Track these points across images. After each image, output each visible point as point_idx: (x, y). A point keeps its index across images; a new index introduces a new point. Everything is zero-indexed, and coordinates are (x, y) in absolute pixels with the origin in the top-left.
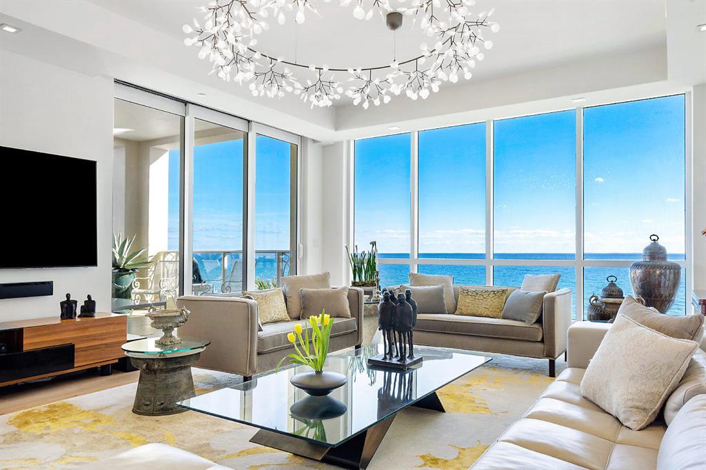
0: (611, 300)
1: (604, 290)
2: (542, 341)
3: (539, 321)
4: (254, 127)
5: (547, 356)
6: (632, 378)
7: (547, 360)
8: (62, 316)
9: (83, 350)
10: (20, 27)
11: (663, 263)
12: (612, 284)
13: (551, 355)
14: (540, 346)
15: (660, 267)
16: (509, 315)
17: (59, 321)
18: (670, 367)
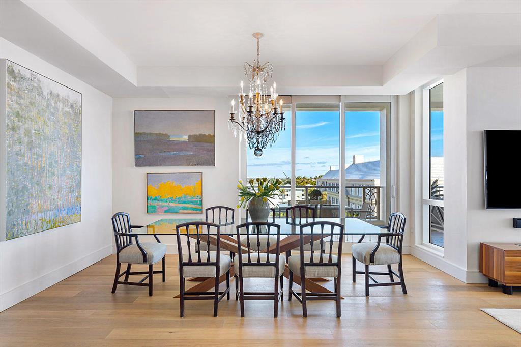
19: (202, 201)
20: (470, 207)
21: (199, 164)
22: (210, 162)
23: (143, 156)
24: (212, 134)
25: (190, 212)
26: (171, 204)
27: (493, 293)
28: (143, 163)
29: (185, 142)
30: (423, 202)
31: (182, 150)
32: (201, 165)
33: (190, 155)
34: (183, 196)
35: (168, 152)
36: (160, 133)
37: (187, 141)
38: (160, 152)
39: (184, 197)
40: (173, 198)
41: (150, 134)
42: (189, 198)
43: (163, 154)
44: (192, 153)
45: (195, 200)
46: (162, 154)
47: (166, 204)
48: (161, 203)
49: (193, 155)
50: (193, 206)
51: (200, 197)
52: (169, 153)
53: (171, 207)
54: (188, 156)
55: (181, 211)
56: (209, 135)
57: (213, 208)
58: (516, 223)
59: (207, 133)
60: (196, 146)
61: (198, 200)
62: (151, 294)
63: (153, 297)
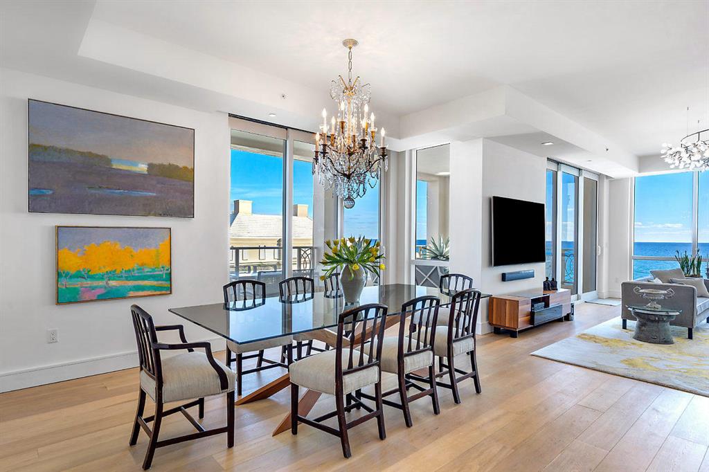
4: (583, 174)
9: (564, 307)
19: (170, 273)
20: (483, 266)
21: (166, 214)
22: (186, 211)
23: (51, 192)
24: (190, 167)
25: (149, 293)
26: (112, 283)
27: (507, 339)
28: (50, 206)
29: (140, 175)
30: (410, 262)
31: (135, 188)
32: (171, 216)
33: (151, 196)
34: (136, 266)
35: (108, 188)
36: (90, 153)
37: (146, 173)
38: (89, 188)
39: (138, 269)
40: (115, 271)
41: (68, 151)
42: (147, 270)
43: (97, 192)
44: (155, 194)
45: (157, 273)
46: (93, 191)
47: (102, 283)
48: (89, 283)
49: (155, 197)
50: (154, 283)
51: (168, 267)
52: (109, 191)
53: (111, 287)
54: (147, 198)
55: (131, 294)
56: (186, 168)
57: (234, 284)
58: (504, 278)
59: (181, 165)
60: (162, 184)
61: (164, 273)
62: (231, 444)
63: (235, 448)
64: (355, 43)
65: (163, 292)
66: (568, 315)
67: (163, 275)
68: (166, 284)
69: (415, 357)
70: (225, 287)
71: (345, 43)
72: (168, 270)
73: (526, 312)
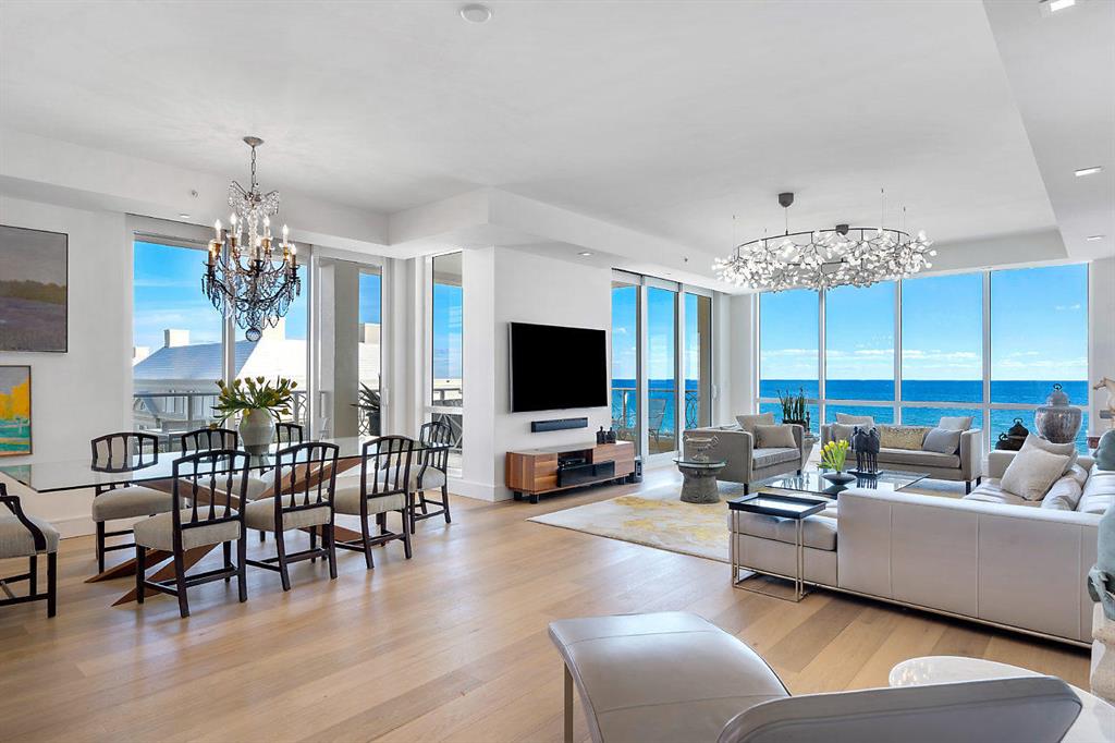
0: (1017, 437)
1: (1011, 429)
2: (960, 468)
3: (957, 452)
4: (684, 289)
5: (964, 479)
6: (1033, 476)
7: (964, 483)
8: (598, 442)
9: (619, 464)
10: (592, 252)
11: (1066, 408)
12: (1018, 425)
13: (967, 479)
14: (958, 471)
15: (1062, 412)
16: (930, 448)
17: (595, 446)
18: (1054, 469)
19: (30, 427)
21: (22, 347)
22: (57, 343)
24: (61, 284)
27: (523, 505)
30: (424, 410)
44: (3, 322)
49: (5, 324)
51: (26, 418)
56: (53, 286)
57: (109, 438)
58: (535, 427)
59: (46, 281)
60: (16, 307)
61: (20, 427)
62: (52, 613)
63: (57, 618)
64: (259, 141)
65: (18, 452)
66: (632, 474)
67: (18, 429)
68: (24, 441)
69: (300, 513)
70: (94, 442)
71: (247, 140)
72: (26, 422)
73: (548, 471)
